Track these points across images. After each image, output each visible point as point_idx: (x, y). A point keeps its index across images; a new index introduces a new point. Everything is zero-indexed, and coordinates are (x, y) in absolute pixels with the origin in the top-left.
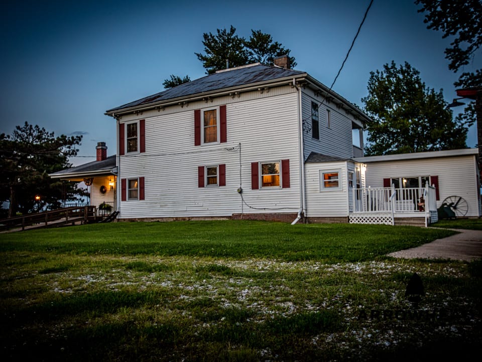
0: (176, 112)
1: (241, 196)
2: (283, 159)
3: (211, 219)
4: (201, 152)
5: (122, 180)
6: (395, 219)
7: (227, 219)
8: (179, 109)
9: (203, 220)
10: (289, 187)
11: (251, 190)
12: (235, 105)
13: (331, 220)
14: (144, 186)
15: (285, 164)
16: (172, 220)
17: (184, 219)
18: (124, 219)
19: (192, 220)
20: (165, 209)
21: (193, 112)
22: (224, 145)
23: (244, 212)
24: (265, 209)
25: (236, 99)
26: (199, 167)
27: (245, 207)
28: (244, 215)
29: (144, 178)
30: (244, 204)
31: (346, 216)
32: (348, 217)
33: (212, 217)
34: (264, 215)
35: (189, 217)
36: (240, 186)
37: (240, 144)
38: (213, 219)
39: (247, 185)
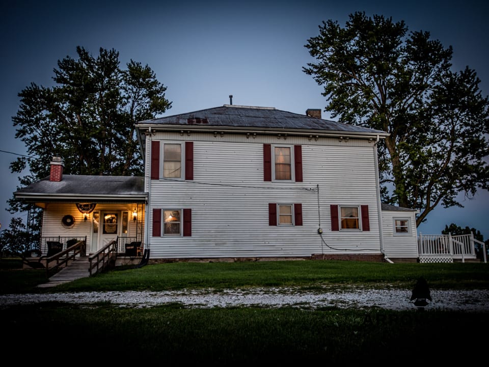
0: (239, 141)
1: (321, 237)
2: (362, 204)
3: (285, 260)
4: (273, 188)
5: (154, 210)
6: (454, 260)
7: (304, 260)
8: (244, 139)
9: (275, 260)
10: (369, 230)
11: (331, 231)
12: (311, 147)
13: (403, 261)
14: (191, 219)
15: (365, 209)
16: (232, 261)
17: (249, 259)
18: (156, 260)
19: (261, 260)
20: (222, 248)
21: (262, 146)
22: (299, 184)
23: (324, 253)
24: (346, 250)
25: (313, 142)
26: (269, 204)
27: (325, 248)
28: (326, 255)
29: (190, 210)
30: (324, 244)
31: (417, 257)
32: (418, 258)
33: (286, 257)
34: (348, 255)
35: (257, 257)
36: (318, 227)
37: (318, 185)
38: (288, 260)
39: (326, 226)
